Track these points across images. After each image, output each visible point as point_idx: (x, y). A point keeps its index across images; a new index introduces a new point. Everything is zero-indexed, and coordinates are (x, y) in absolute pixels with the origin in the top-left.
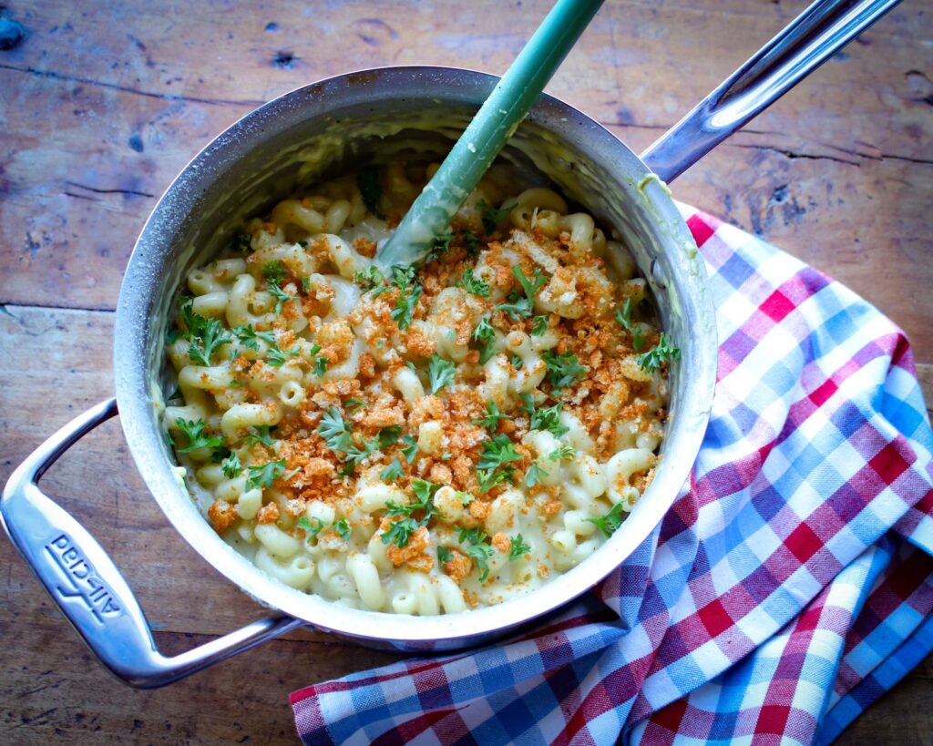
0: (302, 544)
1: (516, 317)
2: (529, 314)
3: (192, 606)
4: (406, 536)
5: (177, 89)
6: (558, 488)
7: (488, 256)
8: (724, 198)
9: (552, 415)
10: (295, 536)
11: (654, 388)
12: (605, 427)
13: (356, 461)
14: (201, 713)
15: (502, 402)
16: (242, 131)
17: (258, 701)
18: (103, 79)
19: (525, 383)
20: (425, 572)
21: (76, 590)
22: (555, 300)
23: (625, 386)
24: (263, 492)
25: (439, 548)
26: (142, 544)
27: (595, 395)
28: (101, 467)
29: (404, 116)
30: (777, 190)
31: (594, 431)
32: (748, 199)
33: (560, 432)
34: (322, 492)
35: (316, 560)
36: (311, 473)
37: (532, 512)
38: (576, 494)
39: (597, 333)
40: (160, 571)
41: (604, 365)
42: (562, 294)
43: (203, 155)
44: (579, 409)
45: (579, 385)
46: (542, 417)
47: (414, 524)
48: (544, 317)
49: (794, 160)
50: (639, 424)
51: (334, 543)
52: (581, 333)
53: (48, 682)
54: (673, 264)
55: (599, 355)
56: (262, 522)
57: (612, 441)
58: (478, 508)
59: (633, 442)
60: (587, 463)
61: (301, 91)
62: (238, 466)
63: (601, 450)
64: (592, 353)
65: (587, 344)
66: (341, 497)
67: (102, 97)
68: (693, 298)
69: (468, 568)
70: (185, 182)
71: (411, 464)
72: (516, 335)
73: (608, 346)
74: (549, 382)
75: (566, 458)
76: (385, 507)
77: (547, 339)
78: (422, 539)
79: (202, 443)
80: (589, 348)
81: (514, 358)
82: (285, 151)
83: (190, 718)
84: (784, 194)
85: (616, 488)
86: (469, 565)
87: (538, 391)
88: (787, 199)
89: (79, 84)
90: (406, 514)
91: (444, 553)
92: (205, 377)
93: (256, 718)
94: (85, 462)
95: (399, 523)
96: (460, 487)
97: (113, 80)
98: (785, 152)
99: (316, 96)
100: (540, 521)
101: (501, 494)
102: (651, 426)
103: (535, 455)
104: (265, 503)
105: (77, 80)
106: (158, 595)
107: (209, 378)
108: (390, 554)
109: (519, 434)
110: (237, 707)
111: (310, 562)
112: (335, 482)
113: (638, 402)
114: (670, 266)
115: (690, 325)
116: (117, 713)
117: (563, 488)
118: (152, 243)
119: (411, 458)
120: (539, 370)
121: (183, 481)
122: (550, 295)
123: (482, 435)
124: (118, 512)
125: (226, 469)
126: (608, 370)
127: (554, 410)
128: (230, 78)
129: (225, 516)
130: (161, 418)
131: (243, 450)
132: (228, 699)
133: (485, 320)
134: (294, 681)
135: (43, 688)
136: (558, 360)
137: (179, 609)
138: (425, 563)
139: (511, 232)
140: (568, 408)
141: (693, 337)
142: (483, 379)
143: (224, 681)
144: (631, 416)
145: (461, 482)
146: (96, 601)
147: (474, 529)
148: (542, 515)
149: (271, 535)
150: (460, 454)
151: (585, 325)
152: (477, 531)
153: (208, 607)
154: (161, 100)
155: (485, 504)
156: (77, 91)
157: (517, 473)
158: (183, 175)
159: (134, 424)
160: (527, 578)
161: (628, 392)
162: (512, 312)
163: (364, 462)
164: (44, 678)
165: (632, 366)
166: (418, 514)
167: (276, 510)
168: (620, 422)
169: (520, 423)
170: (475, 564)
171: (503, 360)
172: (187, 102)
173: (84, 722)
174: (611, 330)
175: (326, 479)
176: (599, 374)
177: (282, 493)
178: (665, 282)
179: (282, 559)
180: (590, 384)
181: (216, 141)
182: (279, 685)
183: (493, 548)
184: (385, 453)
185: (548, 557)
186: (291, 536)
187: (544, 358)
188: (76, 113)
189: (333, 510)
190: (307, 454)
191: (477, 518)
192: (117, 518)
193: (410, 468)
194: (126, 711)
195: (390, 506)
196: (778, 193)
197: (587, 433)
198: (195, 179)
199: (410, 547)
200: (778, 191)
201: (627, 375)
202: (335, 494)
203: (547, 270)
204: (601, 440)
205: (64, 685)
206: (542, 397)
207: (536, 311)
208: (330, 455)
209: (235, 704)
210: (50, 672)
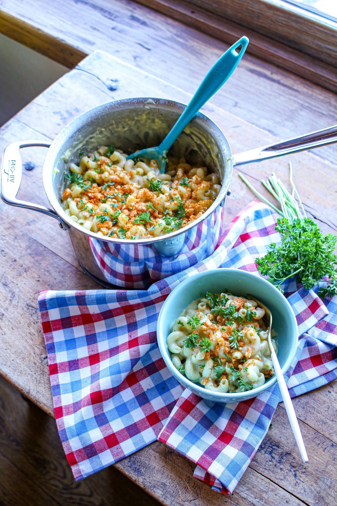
4: (104, 220)
19: (169, 206)
40: (51, 228)
47: (108, 219)
58: (130, 226)
83: (29, 267)
91: (113, 233)
95: (104, 216)
98: (313, 216)
101: (139, 226)
103: (156, 223)
106: (45, 233)
107: (89, 163)
108: (97, 224)
109: (157, 218)
116: (12, 255)
123: (144, 208)
129: (67, 194)
134: (62, 274)
137: (48, 239)
143: (45, 263)
149: (73, 205)
150: (135, 210)
152: (125, 232)
153: (55, 243)
155: (132, 225)
157: (148, 226)
169: (160, 215)
173: (3, 253)
179: (71, 214)
189: (92, 207)
191: (127, 228)
193: (120, 207)
194: (15, 256)
202: (96, 204)
205: (5, 241)
206: (171, 213)
209: (43, 270)
210: (4, 236)
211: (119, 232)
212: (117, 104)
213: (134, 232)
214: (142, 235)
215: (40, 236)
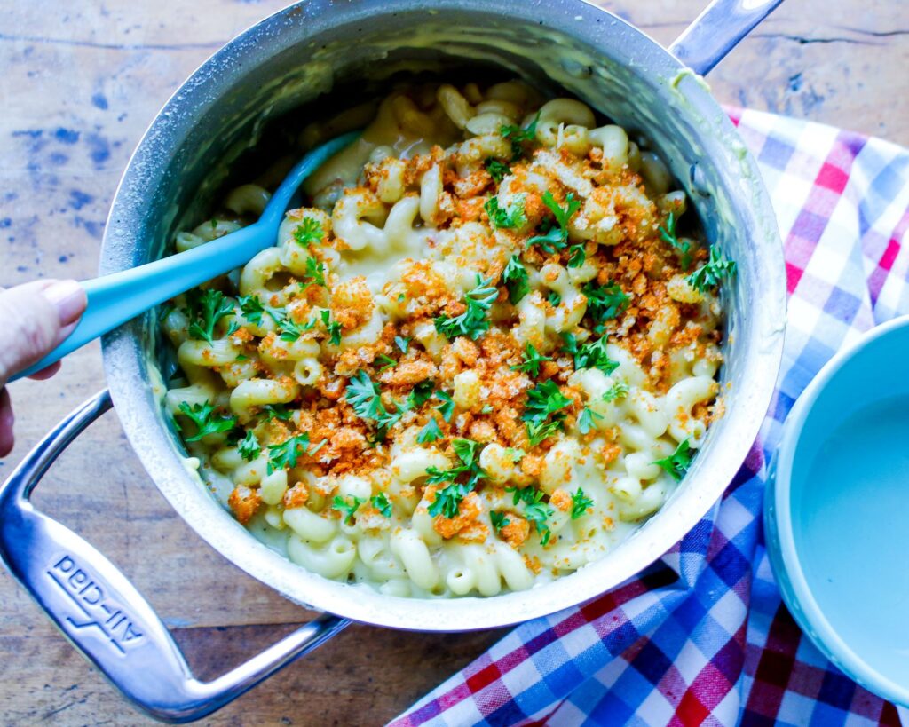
0: (338, 525)
1: (551, 249)
2: (564, 245)
3: (222, 597)
4: (455, 504)
5: (137, 38)
6: (615, 431)
7: (514, 182)
8: (738, 94)
9: (597, 350)
10: (329, 516)
11: (705, 308)
12: (657, 357)
13: (389, 426)
14: (245, 711)
15: (540, 345)
16: (216, 67)
17: (305, 691)
18: (55, 35)
19: (566, 322)
20: (480, 541)
21: (88, 619)
22: (593, 226)
23: (675, 310)
24: (289, 473)
25: (492, 513)
26: (159, 535)
27: (642, 323)
28: (104, 457)
29: (397, 33)
30: (792, 79)
31: (646, 363)
32: (763, 93)
33: (610, 368)
34: (354, 464)
35: (355, 542)
36: (339, 446)
37: (589, 460)
38: (635, 435)
39: (641, 255)
40: (182, 563)
41: (649, 290)
42: (601, 219)
43: (175, 100)
44: (626, 341)
45: (624, 314)
46: (587, 354)
47: (461, 490)
48: (580, 246)
49: (805, 46)
50: (695, 350)
51: (374, 521)
52: (622, 259)
53: (74, 697)
54: (720, 167)
55: (643, 279)
56: (290, 506)
57: (666, 372)
58: (531, 464)
59: (689, 370)
60: (644, 399)
61: (278, 16)
62: (256, 446)
63: (655, 382)
64: (634, 279)
65: (629, 269)
66: (376, 467)
67: (56, 55)
68: (749, 204)
69: (527, 532)
70: (158, 133)
71: (449, 423)
72: (551, 268)
73: (653, 269)
74: (592, 317)
75: (619, 397)
76: (426, 474)
77: (587, 270)
78: (474, 506)
79: (212, 428)
80: (631, 273)
81: (550, 295)
82: (267, 87)
83: (234, 718)
84: (799, 83)
85: (679, 423)
86: (527, 527)
87: (580, 329)
88: (804, 88)
89: (29, 44)
90: (450, 479)
91: (498, 518)
92: (206, 353)
93: (304, 710)
94: (86, 453)
95: (445, 490)
96: (507, 443)
97: (67, 35)
98: (795, 39)
99: (296, 20)
100: (598, 469)
101: (552, 445)
102: (708, 351)
103: (585, 398)
104: (291, 483)
105: (25, 39)
106: (182, 589)
107: (212, 354)
108: (439, 526)
109: (563, 376)
110: (284, 700)
111: (349, 544)
112: (367, 453)
113: (691, 325)
114: (716, 170)
115: (748, 235)
117: (619, 429)
118: (130, 207)
119: (448, 416)
120: (580, 306)
121: (197, 475)
122: (586, 221)
123: (524, 382)
124: (128, 504)
125: (243, 451)
126: (654, 294)
127: (599, 344)
128: (193, 19)
129: (248, 503)
130: (163, 404)
131: (260, 427)
132: (272, 693)
133: (514, 258)
135: (69, 705)
136: (600, 292)
137: (207, 601)
138: (480, 532)
139: (536, 153)
140: (613, 340)
141: (752, 247)
142: (516, 320)
144: (685, 343)
145: (507, 437)
146: (114, 627)
147: (528, 488)
148: (600, 462)
149: (301, 520)
150: (503, 406)
151: (626, 251)
152: (531, 490)
153: (239, 595)
154: (121, 51)
155: (538, 459)
156: (28, 51)
157: (568, 419)
158: (156, 124)
159: (134, 417)
160: (592, 533)
161: (679, 316)
162: (545, 245)
163: (398, 425)
164: (69, 693)
165: (681, 287)
166: (463, 477)
167: (304, 491)
168: (674, 349)
169: (564, 363)
170: (534, 527)
171: (537, 297)
172: (150, 50)
174: (656, 251)
175: (357, 451)
176: (644, 300)
177: (309, 470)
178: (710, 188)
179: (317, 545)
180: (635, 312)
181: (189, 82)
182: (326, 671)
183: (552, 506)
184: (419, 413)
185: (611, 508)
186: (325, 517)
187: (584, 291)
188: (30, 74)
189: (370, 483)
190: (331, 426)
191: (530, 475)
192: (127, 510)
193: (449, 427)
195: (431, 472)
196: (793, 82)
197: (639, 366)
198: (170, 129)
199: (462, 516)
200: (794, 81)
201: (677, 298)
202: (369, 465)
203: (580, 194)
204: (654, 372)
205: (91, 699)
206: (584, 334)
207: (571, 241)
208: (359, 423)
209: (281, 697)
210: (74, 687)
211: (516, 503)
212: (180, 111)
213: (562, 472)
214: (580, 462)
215: (179, 609)
